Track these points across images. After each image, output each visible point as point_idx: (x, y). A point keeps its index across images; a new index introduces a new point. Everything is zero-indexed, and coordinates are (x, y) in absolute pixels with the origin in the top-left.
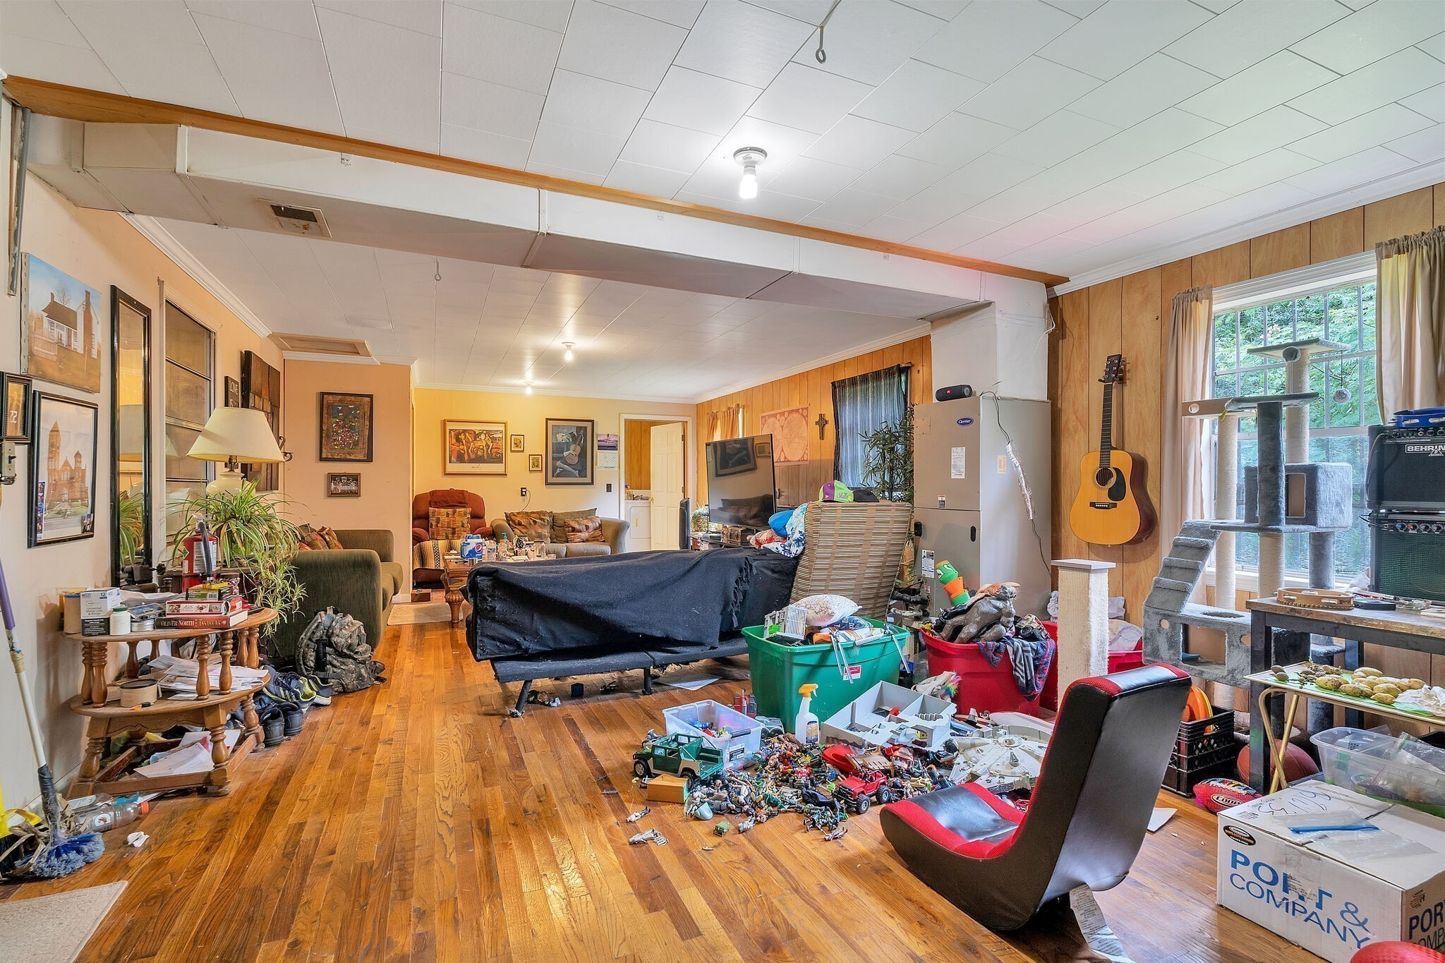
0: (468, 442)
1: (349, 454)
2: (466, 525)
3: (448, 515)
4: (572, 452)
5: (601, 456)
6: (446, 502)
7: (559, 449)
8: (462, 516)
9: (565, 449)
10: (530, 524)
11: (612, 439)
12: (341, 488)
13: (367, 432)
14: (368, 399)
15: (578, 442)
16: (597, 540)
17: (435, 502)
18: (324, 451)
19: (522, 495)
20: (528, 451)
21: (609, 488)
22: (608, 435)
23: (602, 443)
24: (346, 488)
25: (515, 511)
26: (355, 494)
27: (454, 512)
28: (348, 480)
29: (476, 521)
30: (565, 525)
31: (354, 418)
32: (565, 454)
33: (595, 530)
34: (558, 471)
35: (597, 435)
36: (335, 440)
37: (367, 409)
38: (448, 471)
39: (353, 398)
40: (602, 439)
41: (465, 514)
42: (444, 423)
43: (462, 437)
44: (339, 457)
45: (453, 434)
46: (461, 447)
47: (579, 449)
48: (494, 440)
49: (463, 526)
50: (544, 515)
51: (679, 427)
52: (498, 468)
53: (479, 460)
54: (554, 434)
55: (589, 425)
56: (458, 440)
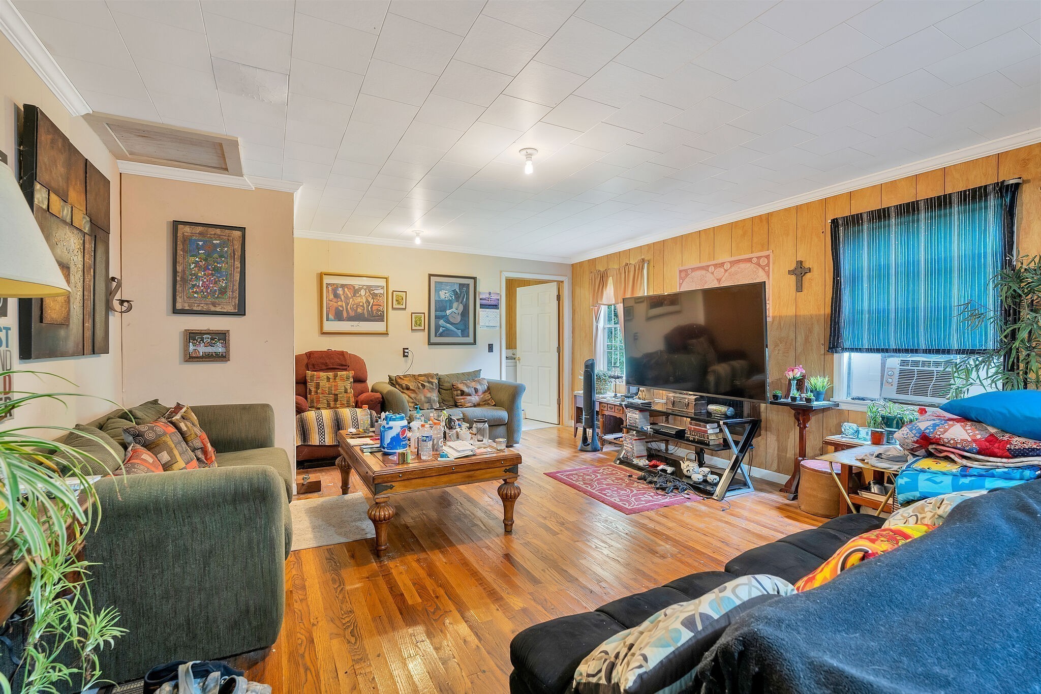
0: (347, 298)
1: (214, 304)
2: (349, 391)
3: (328, 379)
4: (454, 311)
5: (482, 314)
6: (326, 364)
7: (442, 307)
8: (344, 382)
9: (448, 308)
10: (419, 388)
11: (494, 297)
12: (202, 349)
13: (237, 277)
14: (238, 233)
15: (460, 301)
16: (488, 404)
17: (313, 365)
18: (179, 300)
19: (404, 356)
20: (410, 309)
21: (491, 348)
22: (490, 293)
23: (484, 302)
24: (210, 350)
25: (401, 374)
26: (223, 357)
27: (335, 376)
28: (212, 339)
29: (359, 386)
30: (453, 388)
31: (221, 257)
32: (448, 312)
33: (484, 392)
34: (441, 330)
35: (480, 293)
36: (194, 286)
37: (238, 246)
38: (326, 329)
39: (218, 231)
40: (484, 297)
41: (348, 378)
42: (321, 276)
43: (340, 291)
44: (200, 308)
45: (330, 288)
46: (340, 303)
47: (461, 307)
48: (375, 296)
49: (346, 392)
50: (433, 378)
51: (554, 286)
52: (378, 327)
53: (359, 318)
54: (437, 291)
55: (471, 282)
56: (336, 296)
